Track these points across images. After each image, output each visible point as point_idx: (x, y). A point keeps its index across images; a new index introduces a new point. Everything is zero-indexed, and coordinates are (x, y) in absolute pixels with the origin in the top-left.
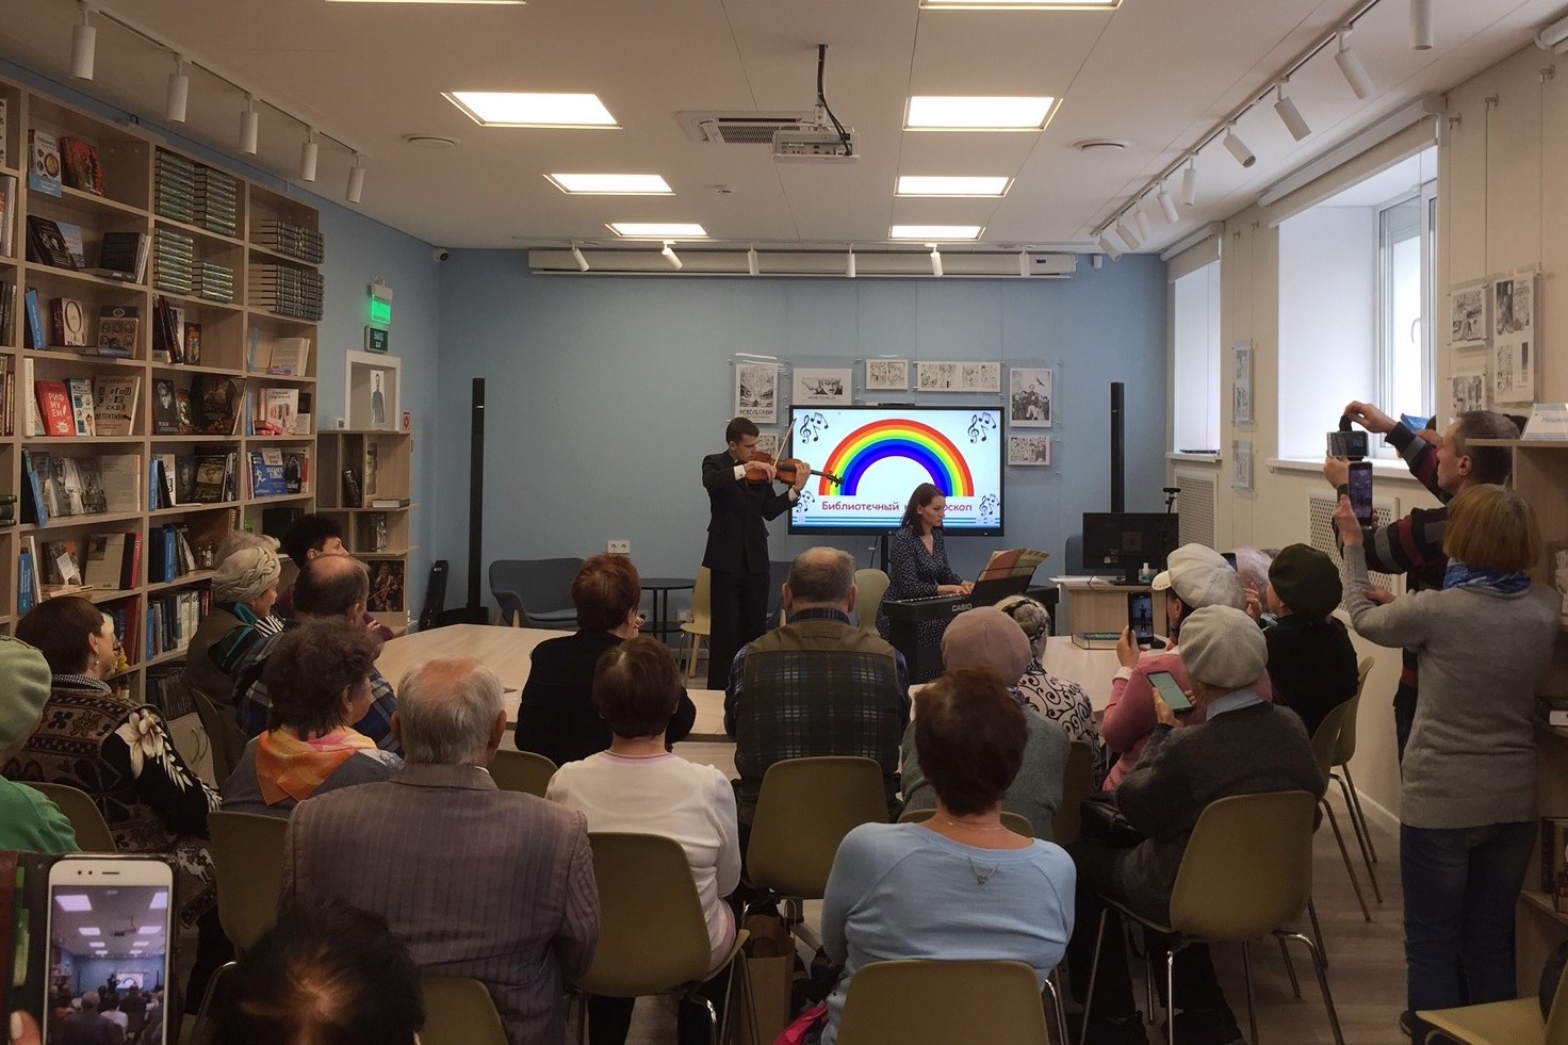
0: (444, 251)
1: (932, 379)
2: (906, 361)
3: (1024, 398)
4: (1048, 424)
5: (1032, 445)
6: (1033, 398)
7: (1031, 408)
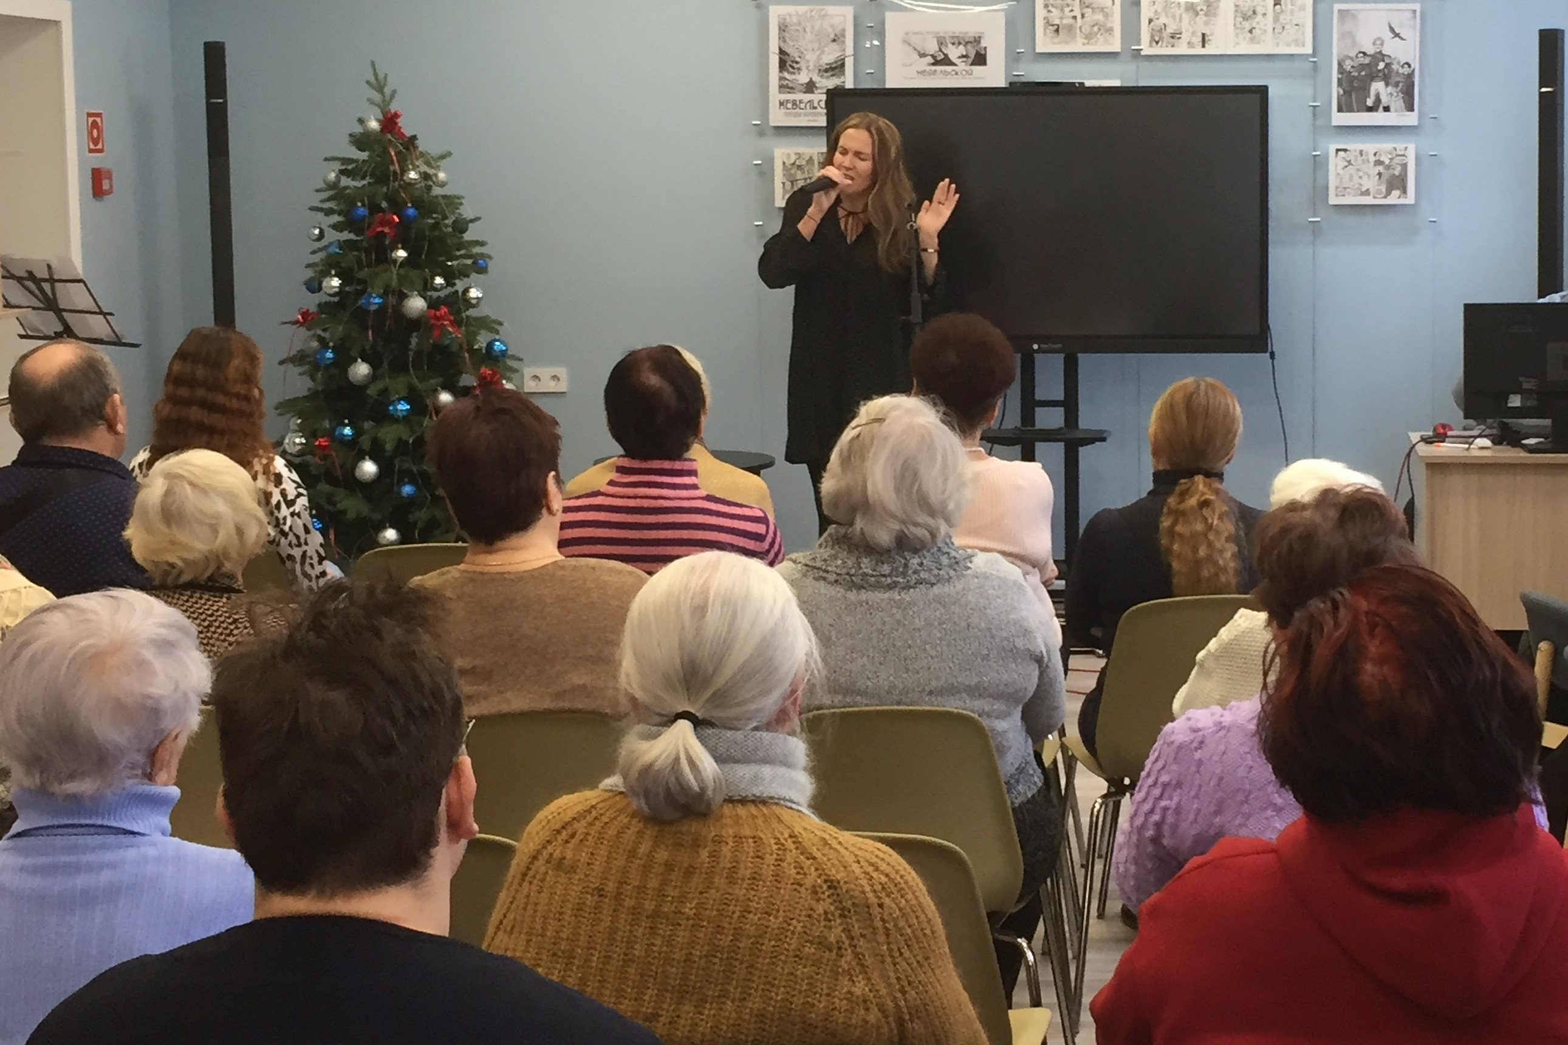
3: (1363, 66)
4: (1411, 119)
5: (1379, 163)
7: (1377, 87)
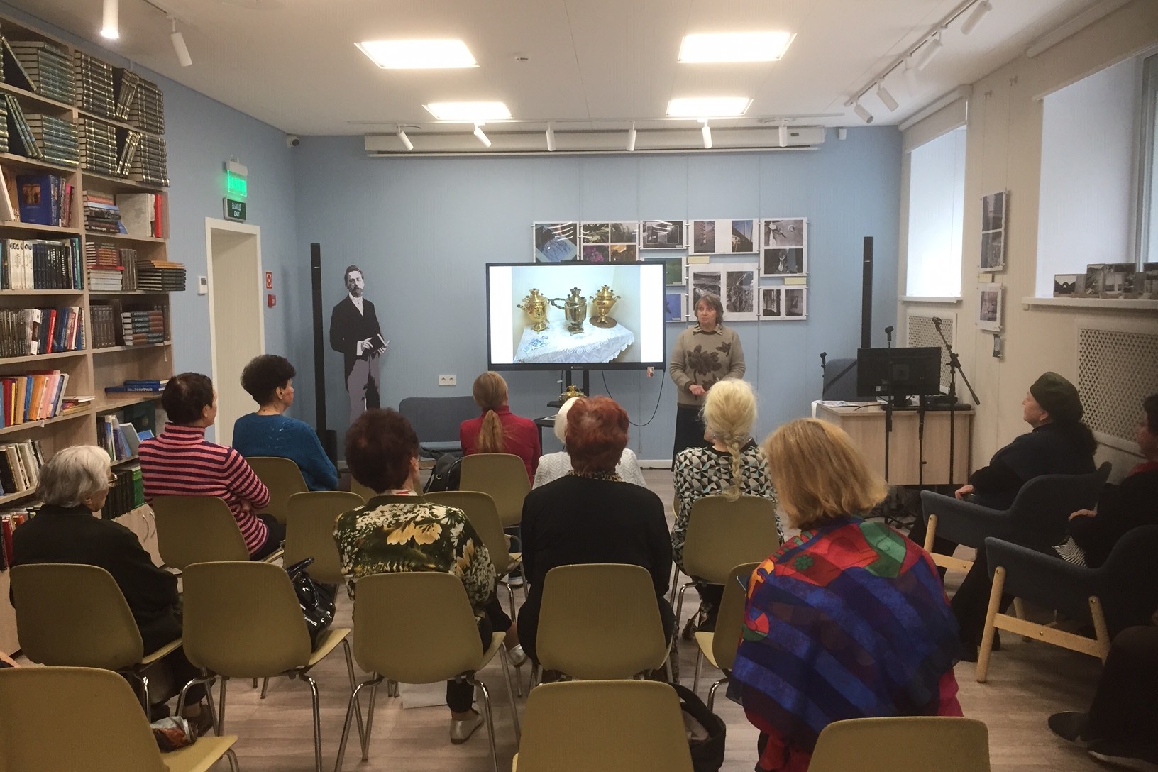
0: (295, 138)
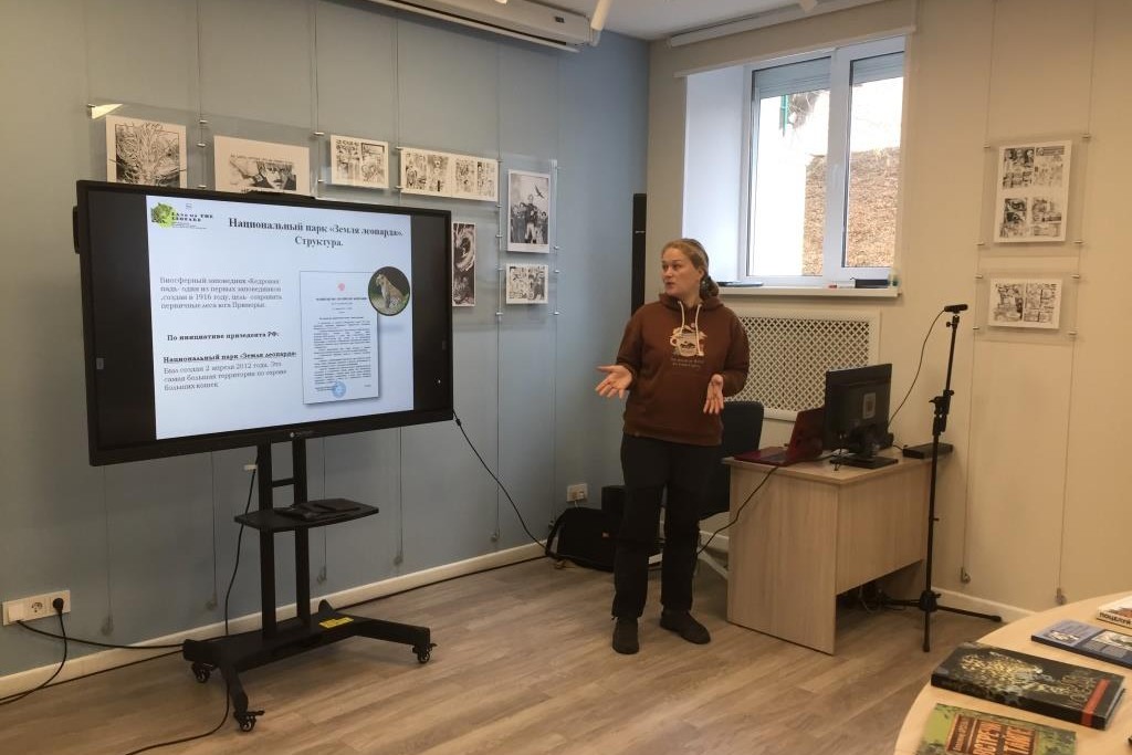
1: (419, 177)
2: (386, 144)
3: (523, 213)
6: (532, 213)
